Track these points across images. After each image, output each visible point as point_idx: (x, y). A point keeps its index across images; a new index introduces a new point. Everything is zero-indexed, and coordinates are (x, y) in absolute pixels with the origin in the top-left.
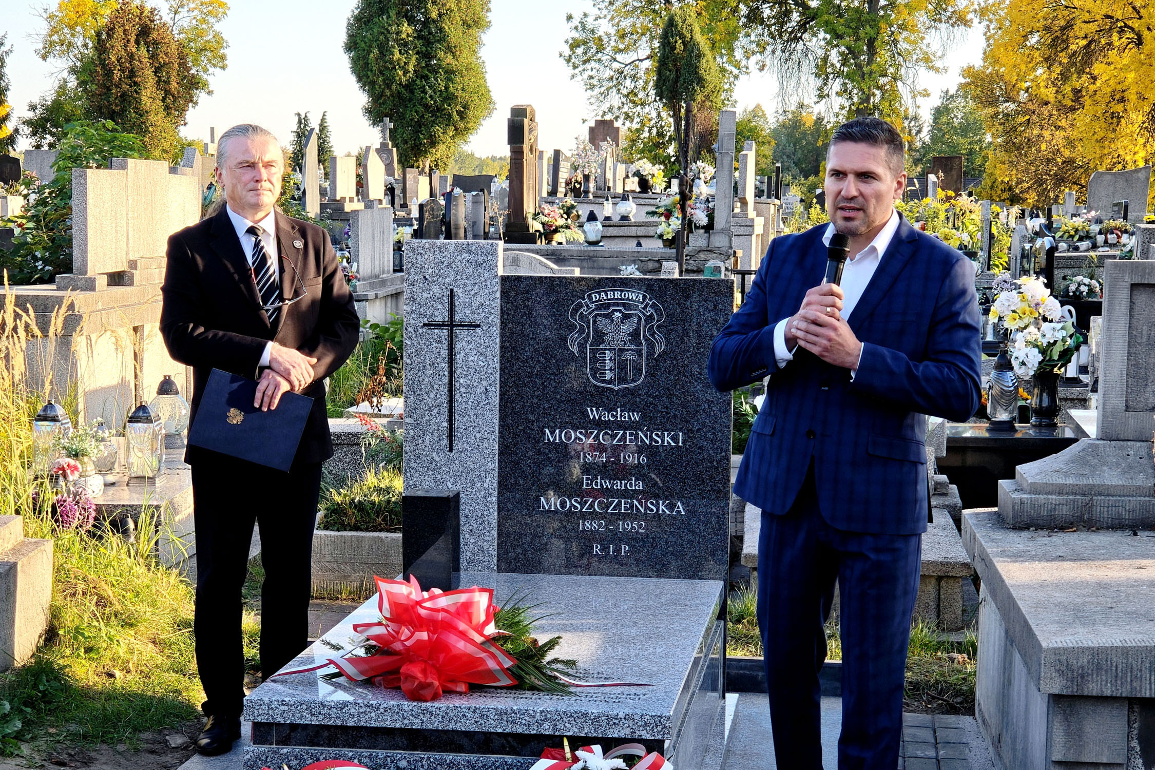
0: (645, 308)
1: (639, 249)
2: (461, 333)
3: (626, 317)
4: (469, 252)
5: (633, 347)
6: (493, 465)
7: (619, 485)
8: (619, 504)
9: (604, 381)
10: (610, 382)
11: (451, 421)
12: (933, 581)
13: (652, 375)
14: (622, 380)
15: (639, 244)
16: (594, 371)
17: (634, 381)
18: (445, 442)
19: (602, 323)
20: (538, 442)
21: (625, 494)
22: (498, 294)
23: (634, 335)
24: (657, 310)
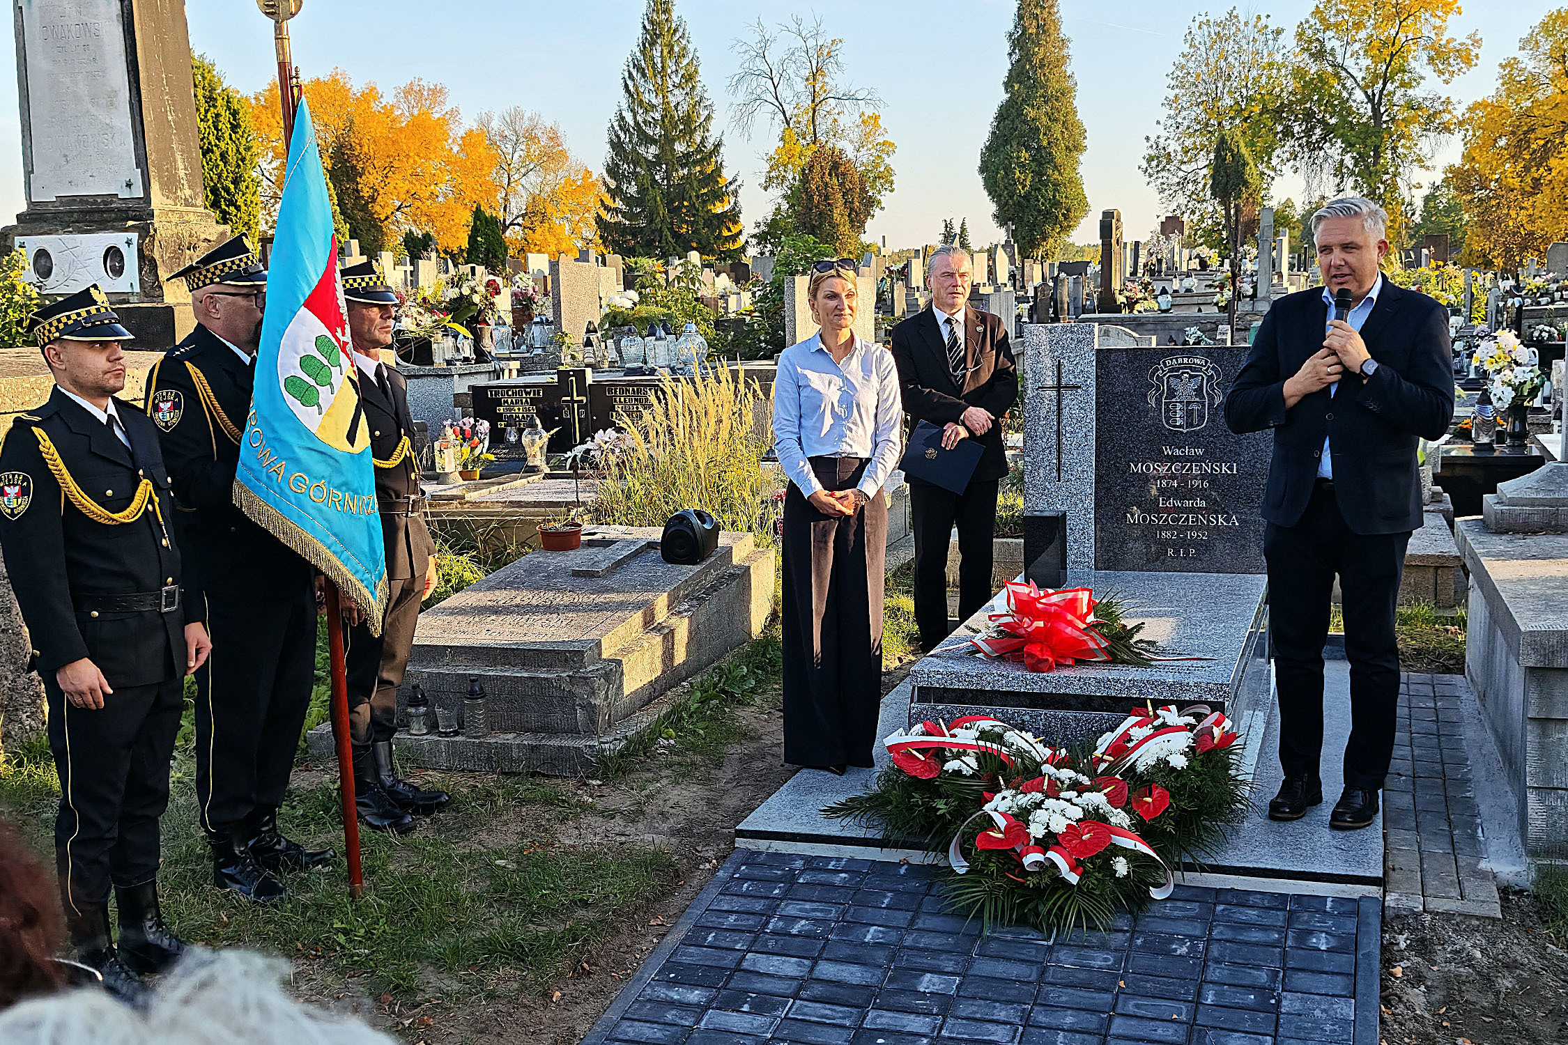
0: (1207, 370)
1: (1200, 314)
2: (1067, 394)
3: (1191, 377)
4: (1072, 332)
5: (1198, 400)
6: (1090, 490)
7: (1188, 504)
8: (1187, 519)
9: (1175, 426)
10: (1181, 426)
11: (1059, 459)
12: (1432, 570)
13: (1213, 421)
14: (1190, 425)
15: (1200, 310)
16: (1168, 419)
17: (1198, 425)
18: (1055, 474)
19: (1173, 381)
20: (1125, 473)
21: (1191, 510)
22: (1094, 363)
23: (1199, 391)
24: (1216, 371)
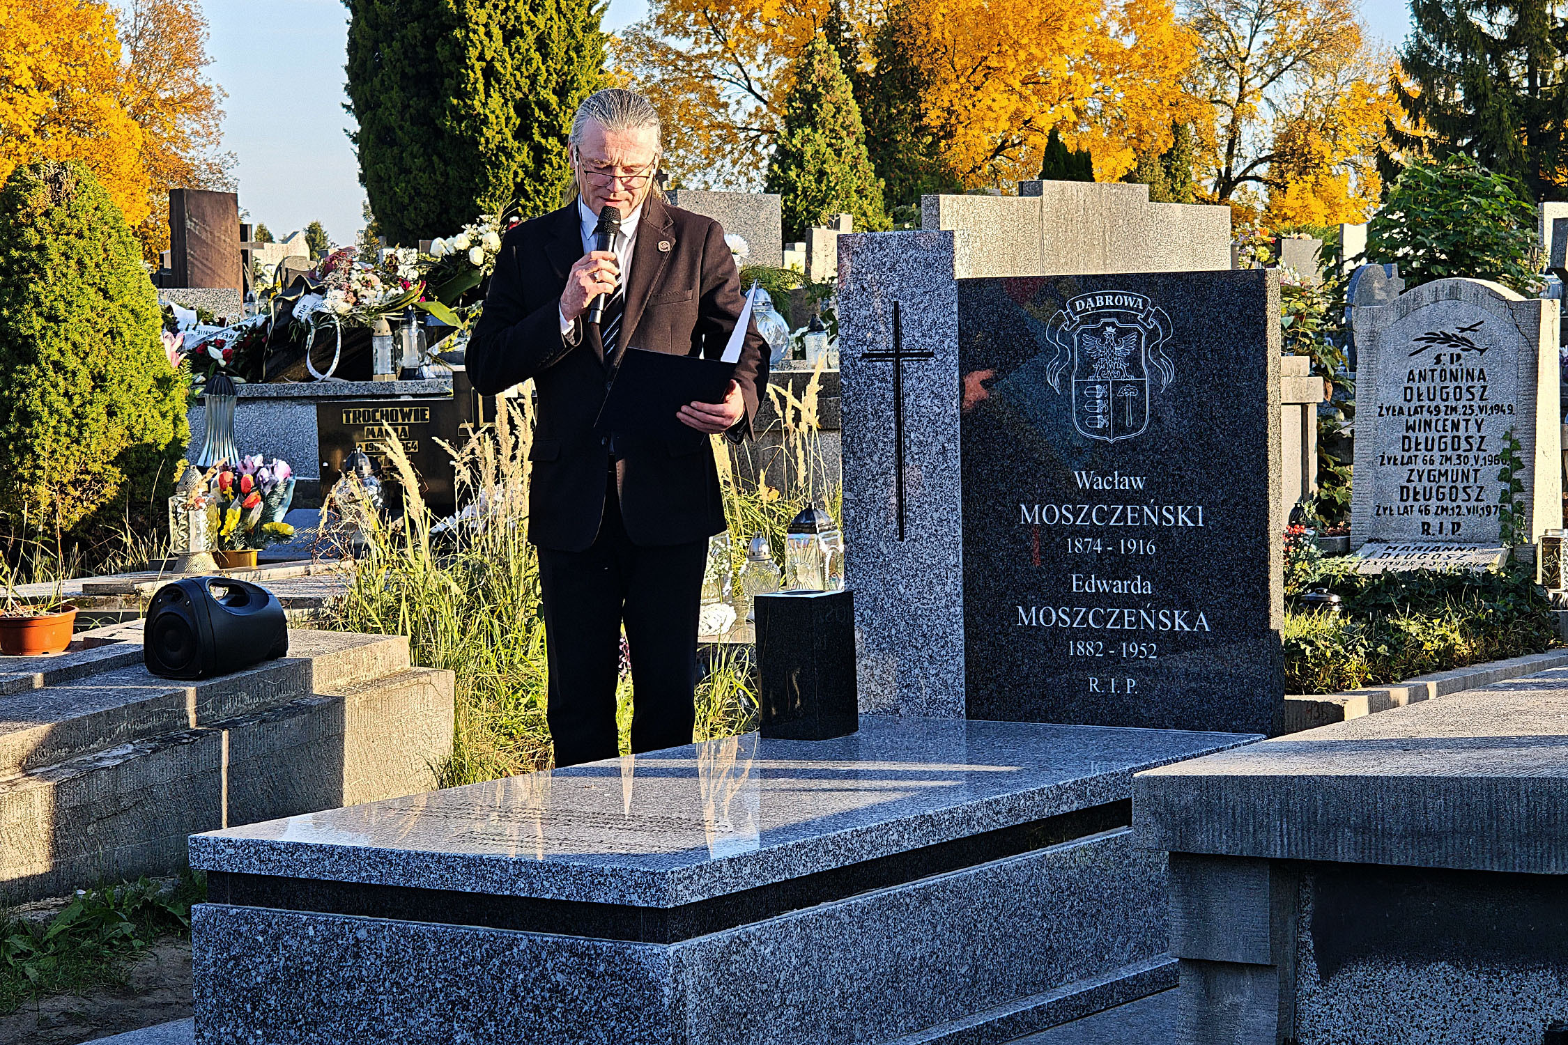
0: (1145, 319)
2: (910, 366)
3: (1121, 333)
5: (1132, 378)
6: (956, 558)
7: (1120, 587)
8: (1121, 615)
9: (1096, 431)
10: (1104, 432)
11: (900, 494)
13: (1159, 419)
14: (1120, 429)
16: (1082, 415)
17: (1134, 429)
18: (894, 526)
19: (1090, 342)
20: (1012, 524)
21: (1129, 601)
22: (955, 306)
23: (1133, 360)
24: (1162, 321)
